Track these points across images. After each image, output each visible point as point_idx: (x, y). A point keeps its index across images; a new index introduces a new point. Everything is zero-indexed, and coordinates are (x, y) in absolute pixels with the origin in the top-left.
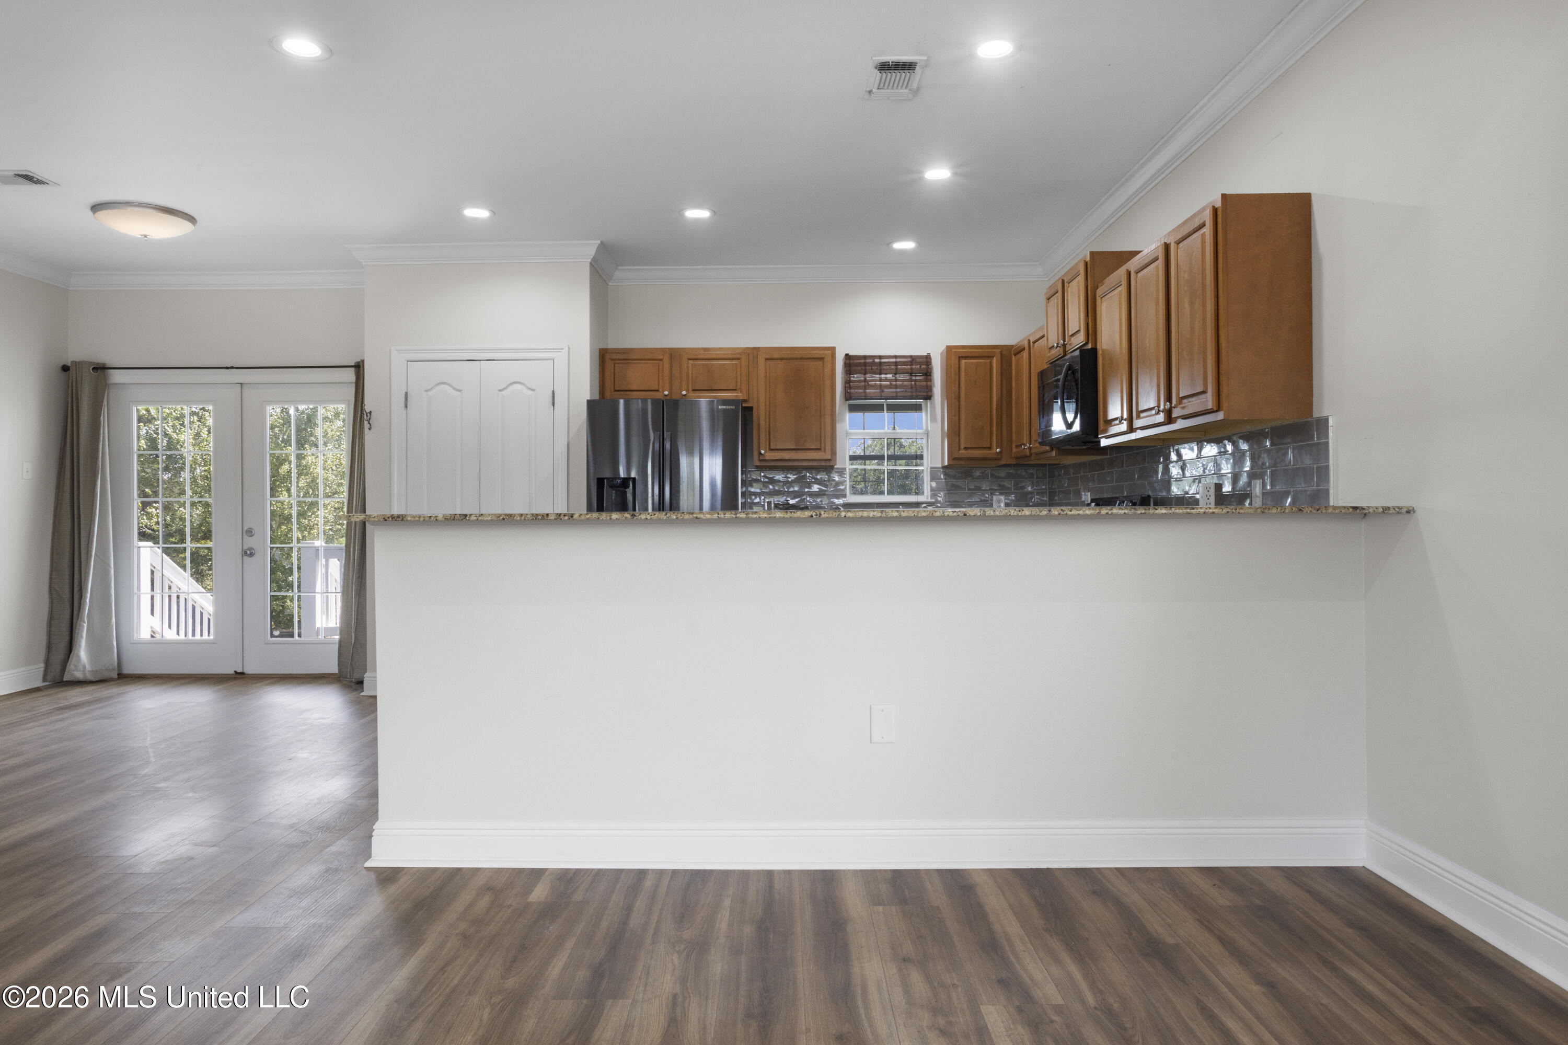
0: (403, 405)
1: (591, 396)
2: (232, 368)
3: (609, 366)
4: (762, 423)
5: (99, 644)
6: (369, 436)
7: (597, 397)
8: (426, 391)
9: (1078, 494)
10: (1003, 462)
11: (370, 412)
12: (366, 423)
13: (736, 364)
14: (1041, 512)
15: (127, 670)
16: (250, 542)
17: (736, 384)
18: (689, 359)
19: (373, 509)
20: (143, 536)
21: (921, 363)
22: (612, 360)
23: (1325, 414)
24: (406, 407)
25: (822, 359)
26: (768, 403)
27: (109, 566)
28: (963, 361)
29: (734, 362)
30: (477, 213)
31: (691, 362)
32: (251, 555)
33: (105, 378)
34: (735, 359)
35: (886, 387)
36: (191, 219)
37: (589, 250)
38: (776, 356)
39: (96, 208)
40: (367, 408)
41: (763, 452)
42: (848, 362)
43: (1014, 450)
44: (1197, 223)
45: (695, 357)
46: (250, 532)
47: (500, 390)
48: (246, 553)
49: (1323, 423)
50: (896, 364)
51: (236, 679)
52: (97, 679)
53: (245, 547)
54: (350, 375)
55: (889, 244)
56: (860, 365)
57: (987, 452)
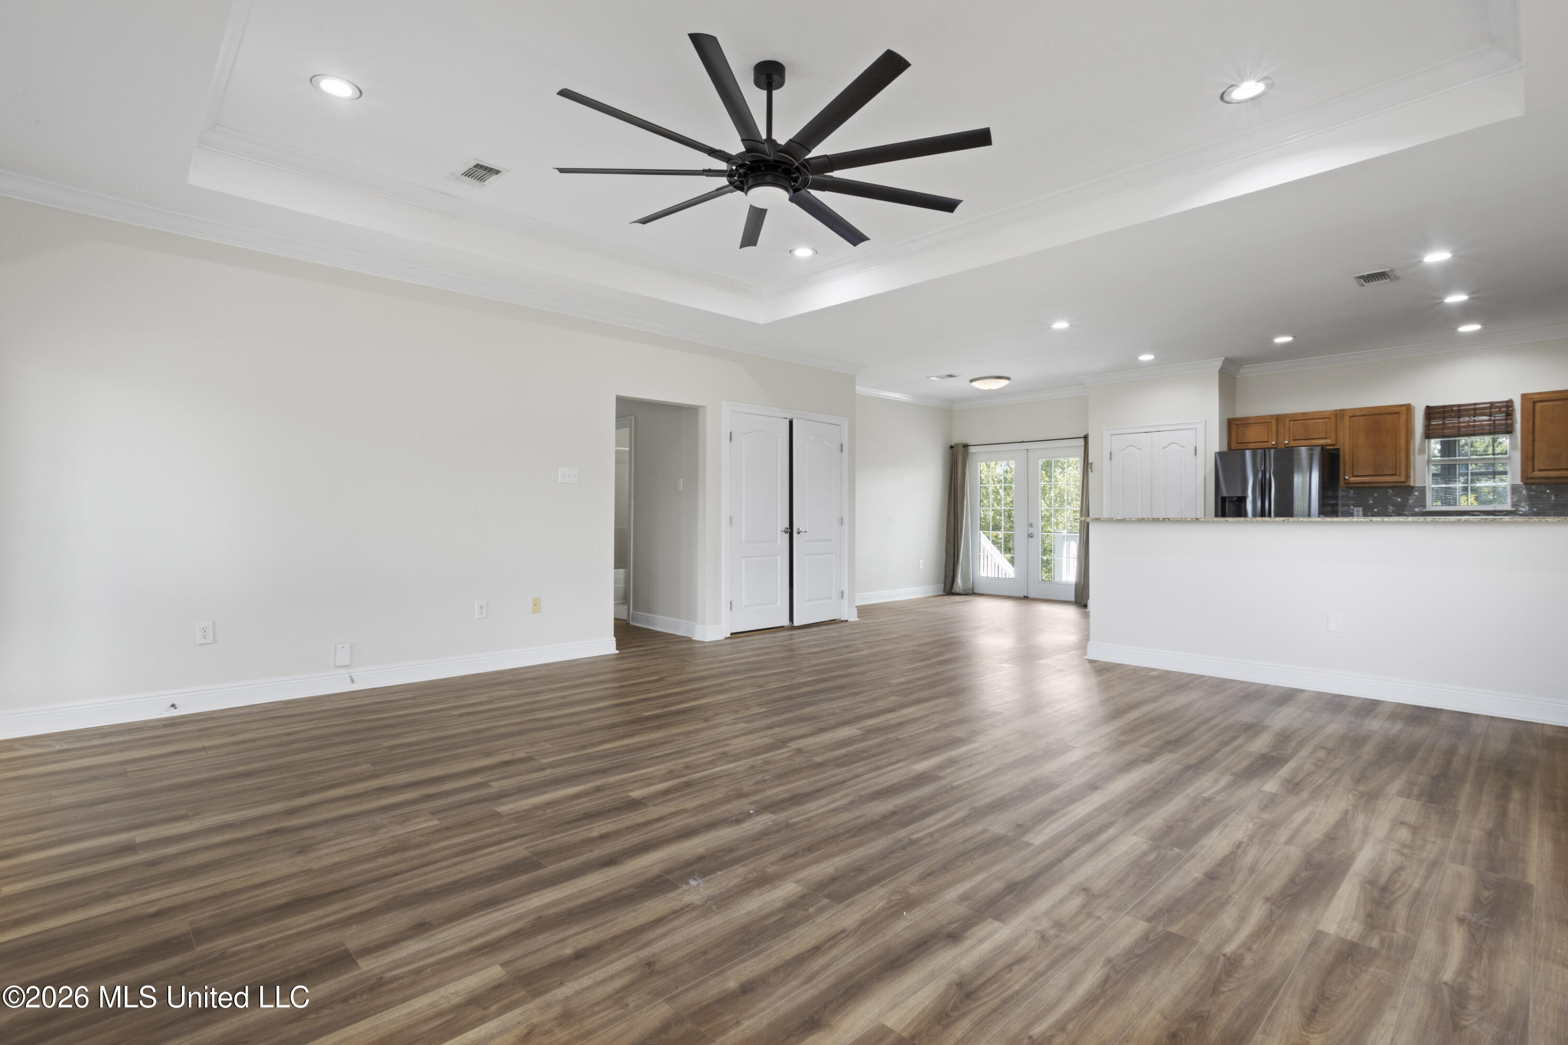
0: (1109, 459)
1: (1220, 448)
2: (1023, 442)
3: (1234, 429)
4: (1347, 458)
5: (966, 578)
6: (1091, 475)
7: (1225, 449)
8: (1122, 450)
11: (1092, 463)
12: (1089, 469)
13: (1326, 422)
14: (1419, 519)
15: (976, 591)
16: (1031, 530)
17: (1326, 435)
18: (1290, 421)
19: (1092, 515)
20: (982, 528)
21: (1502, 407)
22: (1236, 425)
24: (1111, 459)
25: (1398, 413)
26: (1351, 446)
27: (969, 540)
28: (1536, 404)
29: (1326, 420)
30: (1146, 357)
31: (1292, 422)
32: (1032, 537)
33: (967, 450)
34: (1326, 418)
35: (1464, 427)
36: (1008, 378)
37: (1219, 363)
38: (1358, 414)
39: (972, 381)
40: (1090, 461)
41: (1347, 478)
42: (1428, 411)
45: (1295, 419)
46: (1031, 525)
47: (1164, 448)
48: (1029, 536)
51: (1024, 599)
52: (965, 593)
53: (1029, 533)
54: (1082, 442)
55: (1455, 328)
56: (1439, 413)
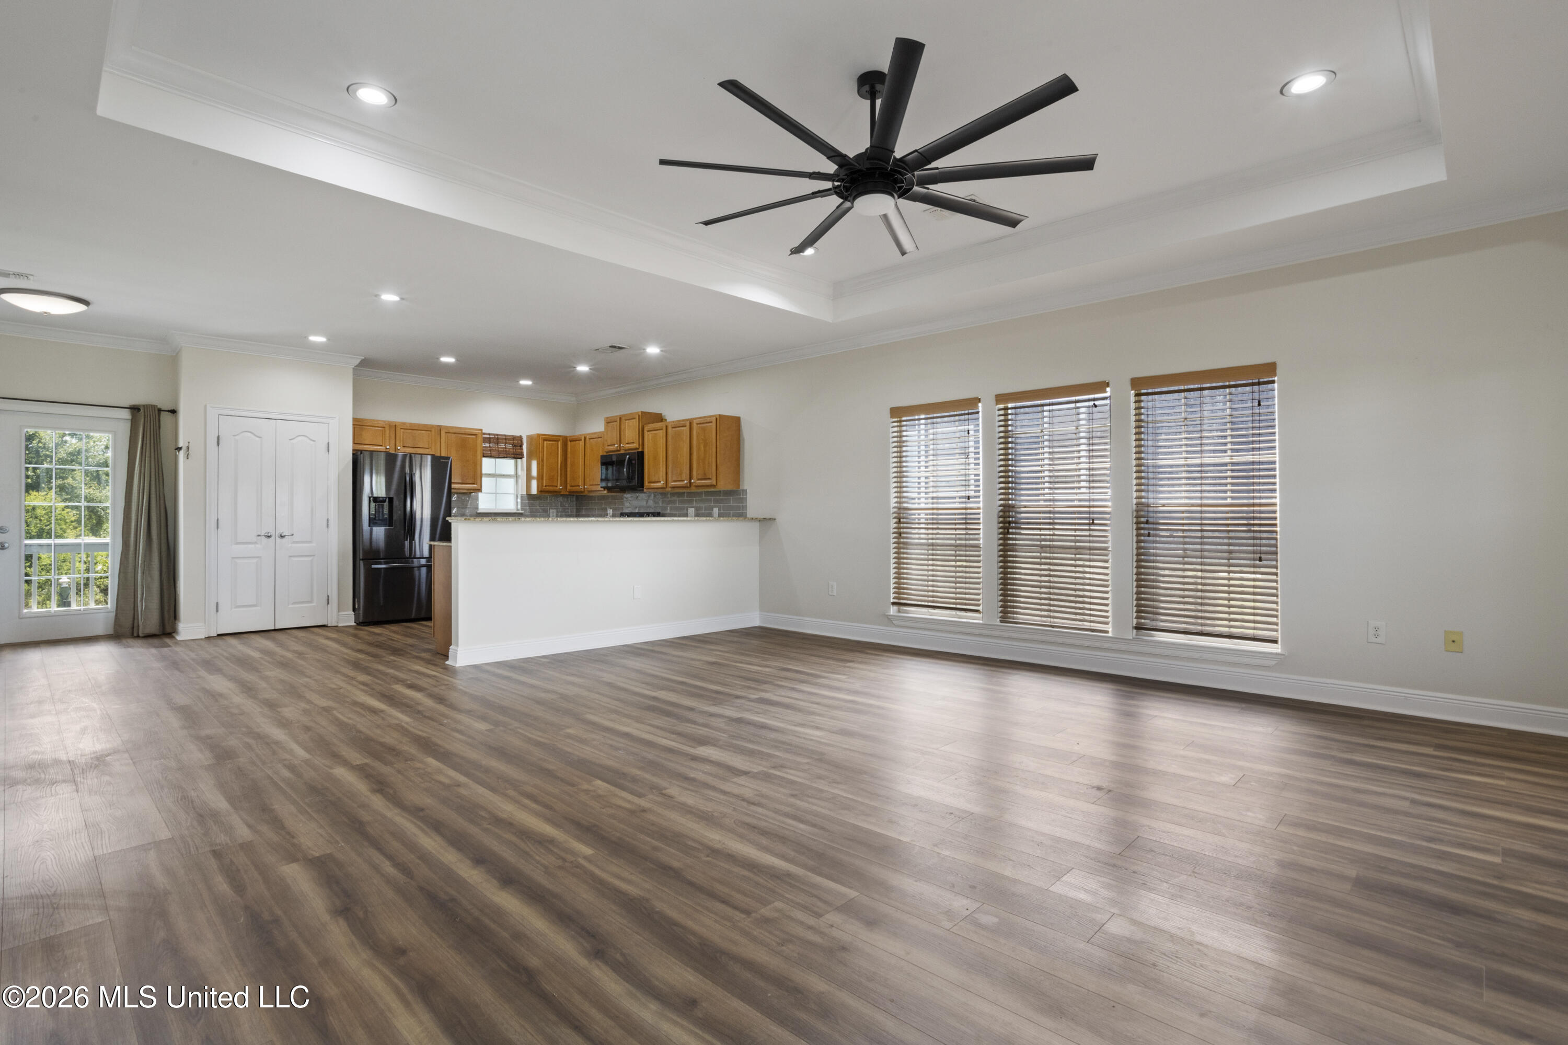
0: (216, 444)
1: (351, 447)
8: (234, 436)
9: (605, 509)
10: (562, 493)
13: (428, 433)
17: (429, 445)
21: (518, 440)
23: (745, 488)
24: (220, 446)
25: (475, 435)
28: (545, 442)
31: (402, 430)
34: (428, 431)
36: (88, 304)
37: (355, 363)
38: (450, 431)
43: (569, 487)
44: (708, 420)
45: (404, 428)
47: (292, 439)
49: (745, 492)
50: (506, 439)
55: (518, 382)
57: (555, 488)
